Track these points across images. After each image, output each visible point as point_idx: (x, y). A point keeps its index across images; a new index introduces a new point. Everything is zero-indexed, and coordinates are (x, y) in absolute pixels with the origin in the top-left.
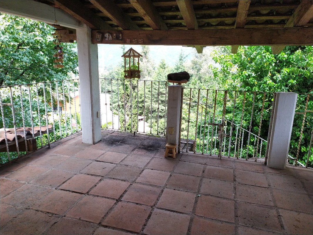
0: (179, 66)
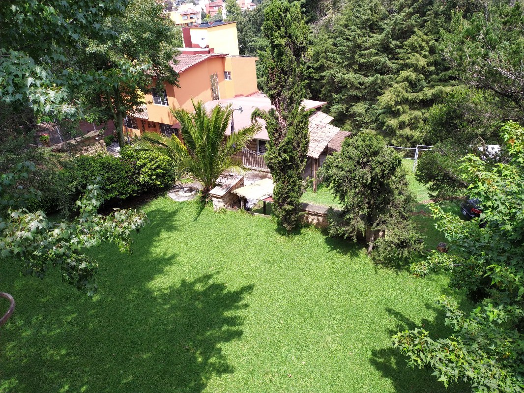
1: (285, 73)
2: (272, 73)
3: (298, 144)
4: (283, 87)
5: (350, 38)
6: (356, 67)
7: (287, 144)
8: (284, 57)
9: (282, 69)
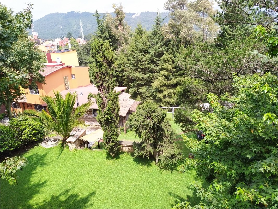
0: (156, 30)
1: (104, 75)
2: (97, 75)
3: (114, 110)
4: (103, 81)
5: (135, 57)
6: (140, 70)
7: (108, 110)
8: (103, 67)
9: (102, 73)
